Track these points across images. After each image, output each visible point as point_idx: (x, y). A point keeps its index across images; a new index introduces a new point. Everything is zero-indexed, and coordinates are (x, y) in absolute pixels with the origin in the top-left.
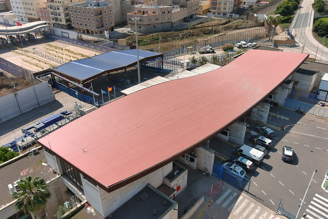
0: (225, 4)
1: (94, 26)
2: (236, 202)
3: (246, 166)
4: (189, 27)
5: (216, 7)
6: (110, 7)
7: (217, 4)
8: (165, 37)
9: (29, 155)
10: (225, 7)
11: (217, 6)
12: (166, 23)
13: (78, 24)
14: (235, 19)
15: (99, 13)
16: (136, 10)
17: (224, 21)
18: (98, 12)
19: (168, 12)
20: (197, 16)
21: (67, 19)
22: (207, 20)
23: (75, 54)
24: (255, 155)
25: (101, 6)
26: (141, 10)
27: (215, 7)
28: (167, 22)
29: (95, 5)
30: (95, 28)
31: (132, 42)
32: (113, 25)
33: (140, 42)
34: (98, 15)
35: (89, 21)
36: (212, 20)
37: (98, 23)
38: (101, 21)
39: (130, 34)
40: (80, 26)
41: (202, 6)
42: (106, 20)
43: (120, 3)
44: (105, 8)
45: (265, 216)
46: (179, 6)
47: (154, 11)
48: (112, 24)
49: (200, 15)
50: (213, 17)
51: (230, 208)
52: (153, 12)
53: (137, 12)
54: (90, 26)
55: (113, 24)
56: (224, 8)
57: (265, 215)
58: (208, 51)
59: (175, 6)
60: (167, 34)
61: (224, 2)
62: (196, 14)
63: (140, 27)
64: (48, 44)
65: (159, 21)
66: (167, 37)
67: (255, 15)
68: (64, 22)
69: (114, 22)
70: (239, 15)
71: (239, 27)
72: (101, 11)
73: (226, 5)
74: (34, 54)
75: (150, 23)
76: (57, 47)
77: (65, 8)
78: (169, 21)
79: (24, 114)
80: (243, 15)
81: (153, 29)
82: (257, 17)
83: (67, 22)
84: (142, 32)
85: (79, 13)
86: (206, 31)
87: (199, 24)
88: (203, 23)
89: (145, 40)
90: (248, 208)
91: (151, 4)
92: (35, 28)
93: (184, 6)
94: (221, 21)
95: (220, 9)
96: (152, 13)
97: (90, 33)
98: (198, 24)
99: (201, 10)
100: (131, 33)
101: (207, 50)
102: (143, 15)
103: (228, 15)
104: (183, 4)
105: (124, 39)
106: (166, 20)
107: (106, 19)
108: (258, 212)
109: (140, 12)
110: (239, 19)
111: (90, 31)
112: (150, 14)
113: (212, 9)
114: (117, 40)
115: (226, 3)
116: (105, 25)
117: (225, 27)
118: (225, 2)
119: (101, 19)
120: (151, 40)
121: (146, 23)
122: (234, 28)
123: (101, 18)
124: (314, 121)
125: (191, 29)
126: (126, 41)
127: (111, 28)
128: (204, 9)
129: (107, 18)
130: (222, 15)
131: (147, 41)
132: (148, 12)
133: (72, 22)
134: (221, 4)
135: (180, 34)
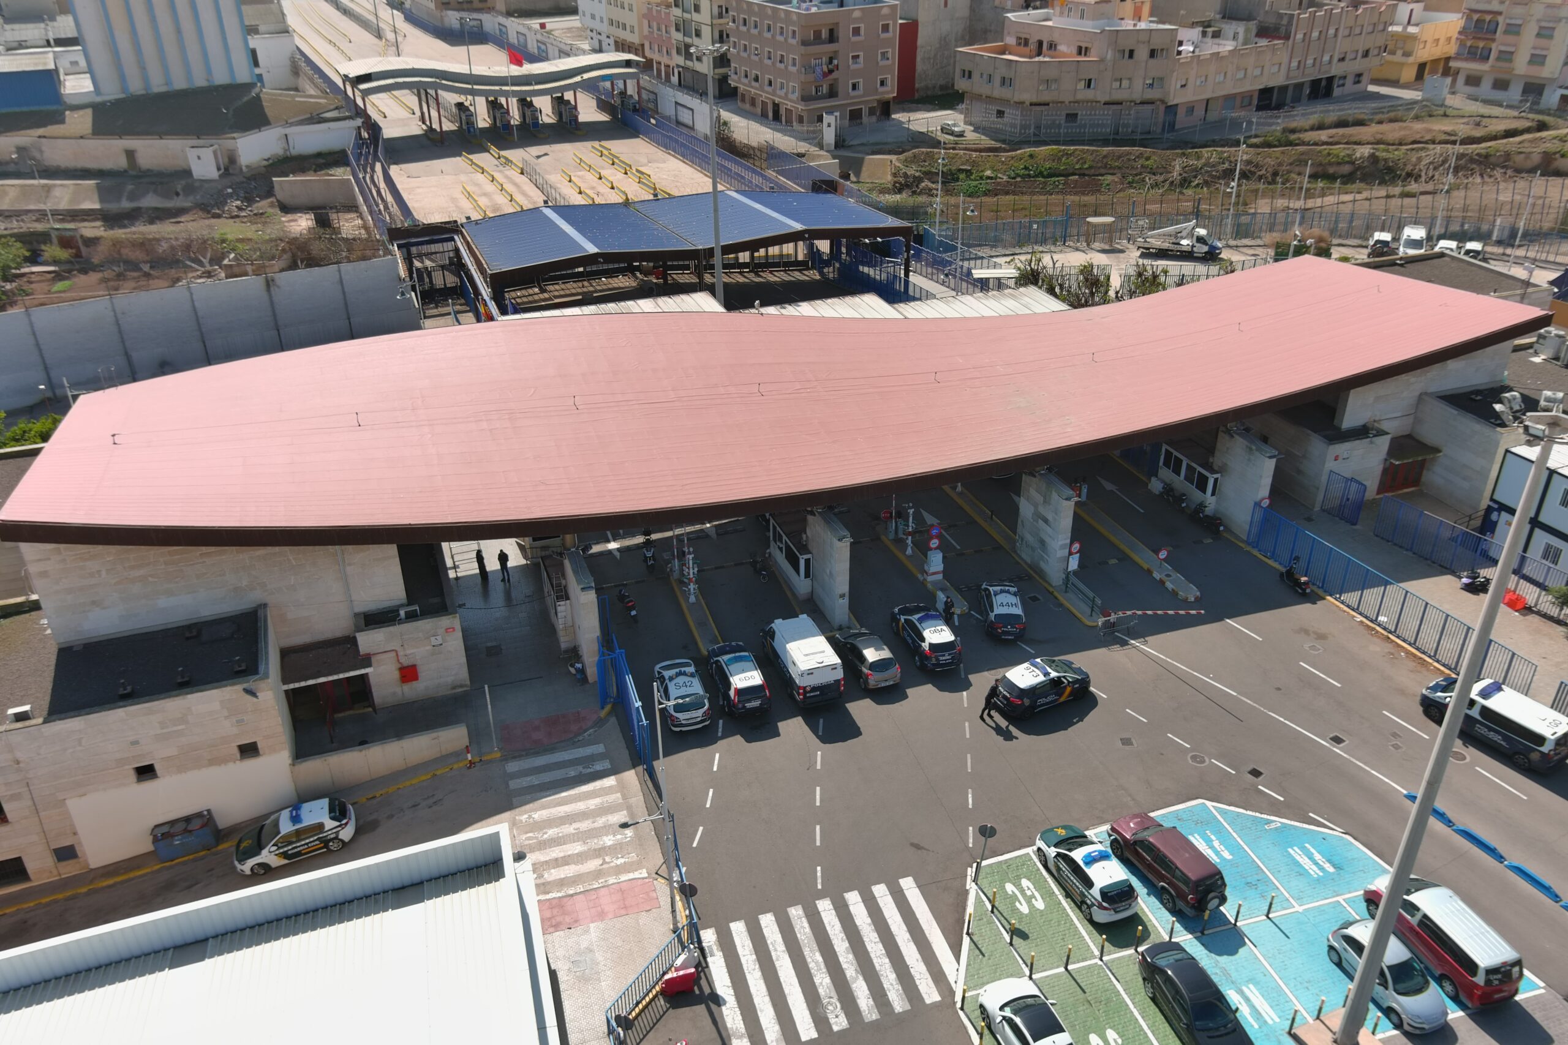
0: (1545, 33)
1: (794, 90)
2: (573, 788)
3: (729, 683)
4: (1256, 136)
5: (1490, 50)
6: (885, 11)
7: (1495, 32)
8: (1090, 167)
10: (1538, 52)
11: (1493, 40)
12: (1136, 103)
13: (746, 76)
15: (825, 34)
16: (1009, 33)
17: (1501, 126)
18: (820, 31)
19: (1153, 54)
20: (1372, 88)
22: (1395, 112)
26: (1028, 36)
27: (1481, 44)
28: (1141, 103)
30: (795, 96)
31: (917, 174)
32: (888, 93)
33: (962, 176)
34: (817, 39)
35: (782, 66)
36: (1430, 116)
37: (814, 78)
38: (827, 70)
39: (942, 137)
40: (752, 87)
42: (853, 67)
44: (857, 14)
45: (612, 864)
46: (1247, 31)
47: (1084, 45)
48: (881, 89)
49: (1394, 83)
50: (1454, 101)
51: (526, 797)
52: (1080, 48)
53: (1011, 40)
54: (783, 86)
55: (890, 89)
56: (1532, 55)
57: (620, 861)
58: (1184, 249)
59: (1230, 28)
60: (1105, 157)
61: (1539, 21)
62: (1359, 75)
63: (1003, 113)
64: (601, 146)
65: (1100, 94)
66: (1103, 171)
68: (708, 66)
69: (893, 79)
72: (834, 24)
73: (1551, 37)
74: (522, 173)
75: (1046, 97)
77: (720, 7)
78: (1150, 94)
81: (1059, 125)
83: (717, 68)
84: (1003, 137)
85: (753, 31)
86: (1330, 164)
87: (1329, 127)
88: (1360, 123)
89: (988, 173)
90: (589, 822)
91: (1083, 11)
92: (578, 79)
93: (1277, 29)
94: (1485, 121)
95: (1511, 61)
96: (1075, 51)
97: (784, 120)
98: (1321, 127)
99: (1403, 60)
100: (952, 133)
102: (1033, 60)
103: (1552, 98)
104: (1271, 20)
105: (894, 158)
106: (1137, 90)
107: (856, 63)
108: (609, 843)
109: (1026, 42)
111: (782, 112)
112: (1065, 55)
113: (1466, 60)
114: (867, 158)
115: (1554, 29)
116: (845, 87)
118: (1544, 24)
119: (829, 63)
120: (1013, 175)
121: (1028, 97)
122: (1529, 164)
123: (829, 58)
124: (1321, 637)
125: (1263, 144)
126: (896, 167)
127: (875, 105)
128: (1424, 54)
129: (861, 59)
131: (991, 178)
132: (1058, 47)
133: (733, 65)
134: (1518, 33)
135: (1177, 166)
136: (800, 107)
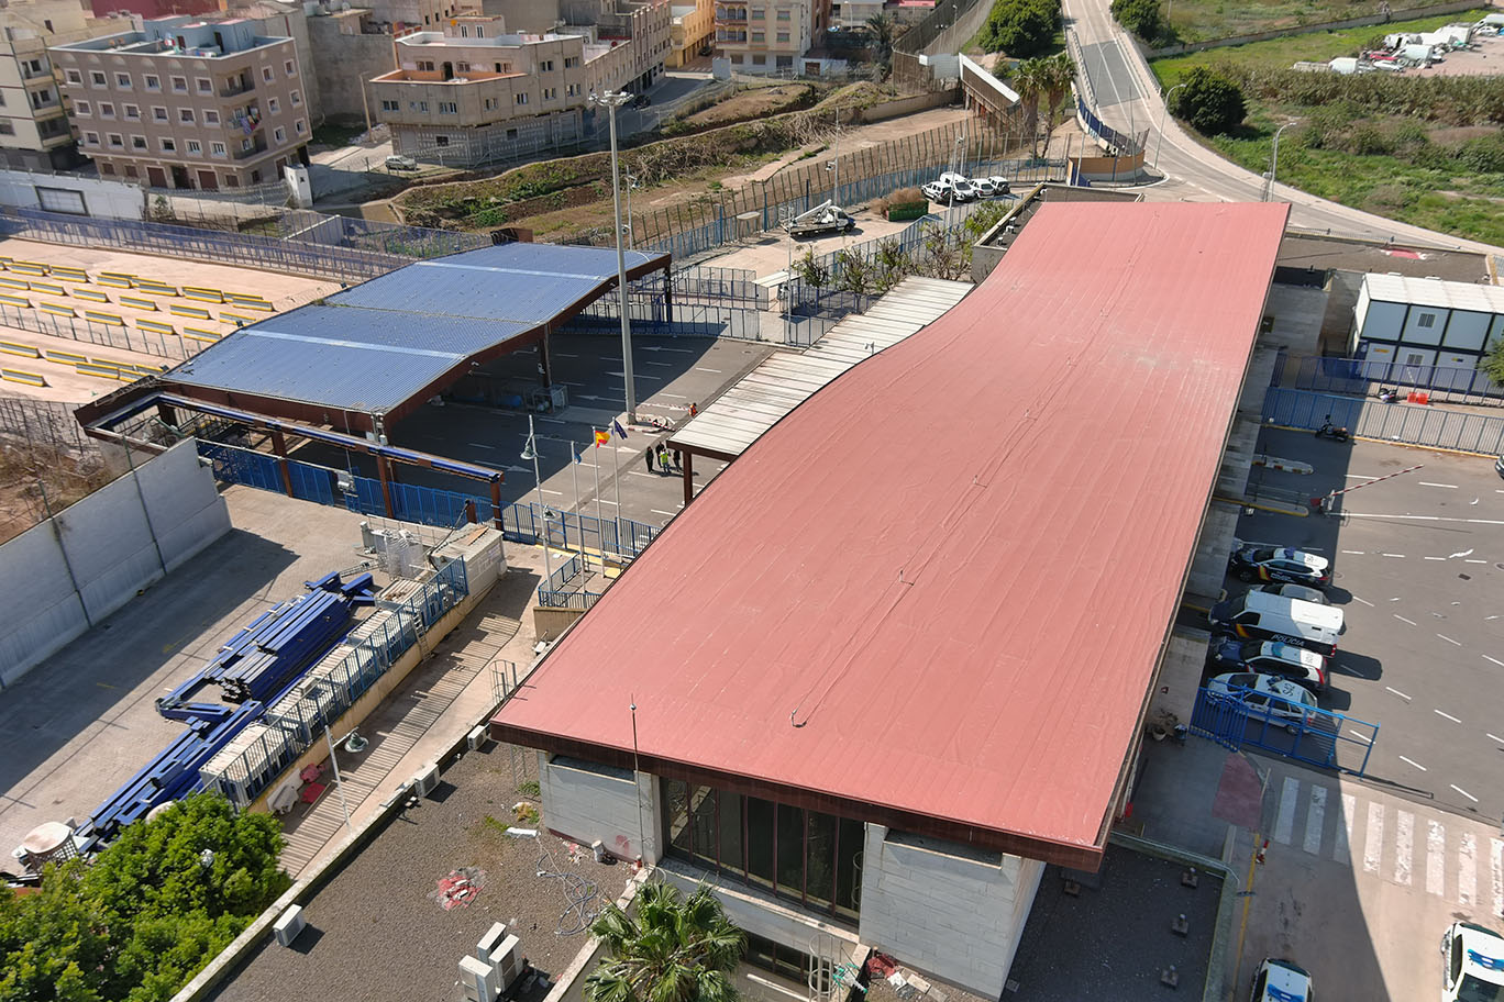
0: (783, 16)
1: (218, 148)
2: (1344, 822)
3: (1306, 672)
4: (663, 127)
5: (745, 33)
6: (285, 49)
7: (745, 18)
8: (577, 177)
9: (409, 804)
10: (782, 31)
11: (746, 25)
12: (561, 111)
13: (117, 143)
14: (837, 83)
15: (237, 83)
16: (405, 59)
17: (795, 92)
18: (233, 80)
19: (567, 63)
20: (668, 75)
21: (44, 119)
22: (720, 92)
23: (178, 295)
24: (1317, 625)
25: (236, 47)
26: (432, 60)
27: (737, 29)
28: (567, 110)
29: (205, 42)
30: (224, 155)
31: (432, 213)
33: (472, 207)
34: (233, 90)
35: (190, 123)
36: (740, 91)
37: (240, 132)
38: (251, 121)
39: (402, 174)
40: (133, 154)
41: (679, 28)
42: (273, 113)
43: (305, 27)
44: (263, 55)
45: (1473, 852)
46: (593, 35)
47: (502, 62)
48: (300, 134)
49: (673, 68)
50: (738, 77)
51: (1337, 851)
52: (498, 66)
53: (411, 66)
54: (193, 146)
55: (306, 132)
56: (779, 34)
57: (1471, 845)
58: (831, 225)
59: (581, 34)
60: (583, 165)
61: (776, 7)
62: (661, 64)
63: (446, 139)
65: (533, 108)
66: (587, 179)
67: (923, 59)
68: (27, 136)
69: (306, 122)
70: (845, 62)
71: (868, 114)
72: (246, 69)
73: (788, 19)
75: (489, 116)
76: (47, 267)
77: (25, 64)
78: (572, 102)
79: (105, 623)
80: (865, 60)
81: (504, 144)
82: (931, 68)
83: (47, 138)
84: (461, 163)
85: (120, 88)
86: (743, 140)
87: (700, 111)
88: (711, 104)
89: (493, 199)
90: (1400, 836)
91: (480, 30)
93: (617, 30)
94: (782, 90)
95: (763, 40)
96: (493, 70)
97: (198, 184)
98: (693, 112)
99: (678, 48)
100: (406, 168)
101: (824, 221)
102: (450, 82)
103: (800, 65)
104: (609, 23)
105: (389, 201)
106: (561, 101)
107: (274, 109)
108: (1441, 839)
109: (430, 66)
110: (852, 78)
111: (194, 176)
112: (483, 76)
113: (729, 43)
114: (358, 208)
115: (788, 12)
116: (270, 139)
117: (814, 118)
118: (780, 9)
119: (250, 113)
120: (516, 198)
121: (474, 120)
122: (849, 118)
123: (249, 108)
125: (674, 134)
126: (402, 211)
127: (295, 152)
128: (688, 40)
129: (277, 104)
130: (771, 64)
131: (499, 204)
132: (471, 67)
133: (83, 132)
134: (763, 18)
135: (642, 161)
136: (234, 167)
